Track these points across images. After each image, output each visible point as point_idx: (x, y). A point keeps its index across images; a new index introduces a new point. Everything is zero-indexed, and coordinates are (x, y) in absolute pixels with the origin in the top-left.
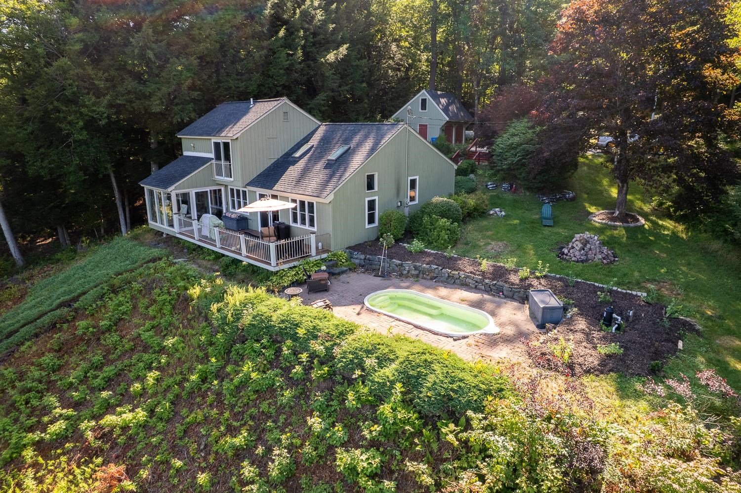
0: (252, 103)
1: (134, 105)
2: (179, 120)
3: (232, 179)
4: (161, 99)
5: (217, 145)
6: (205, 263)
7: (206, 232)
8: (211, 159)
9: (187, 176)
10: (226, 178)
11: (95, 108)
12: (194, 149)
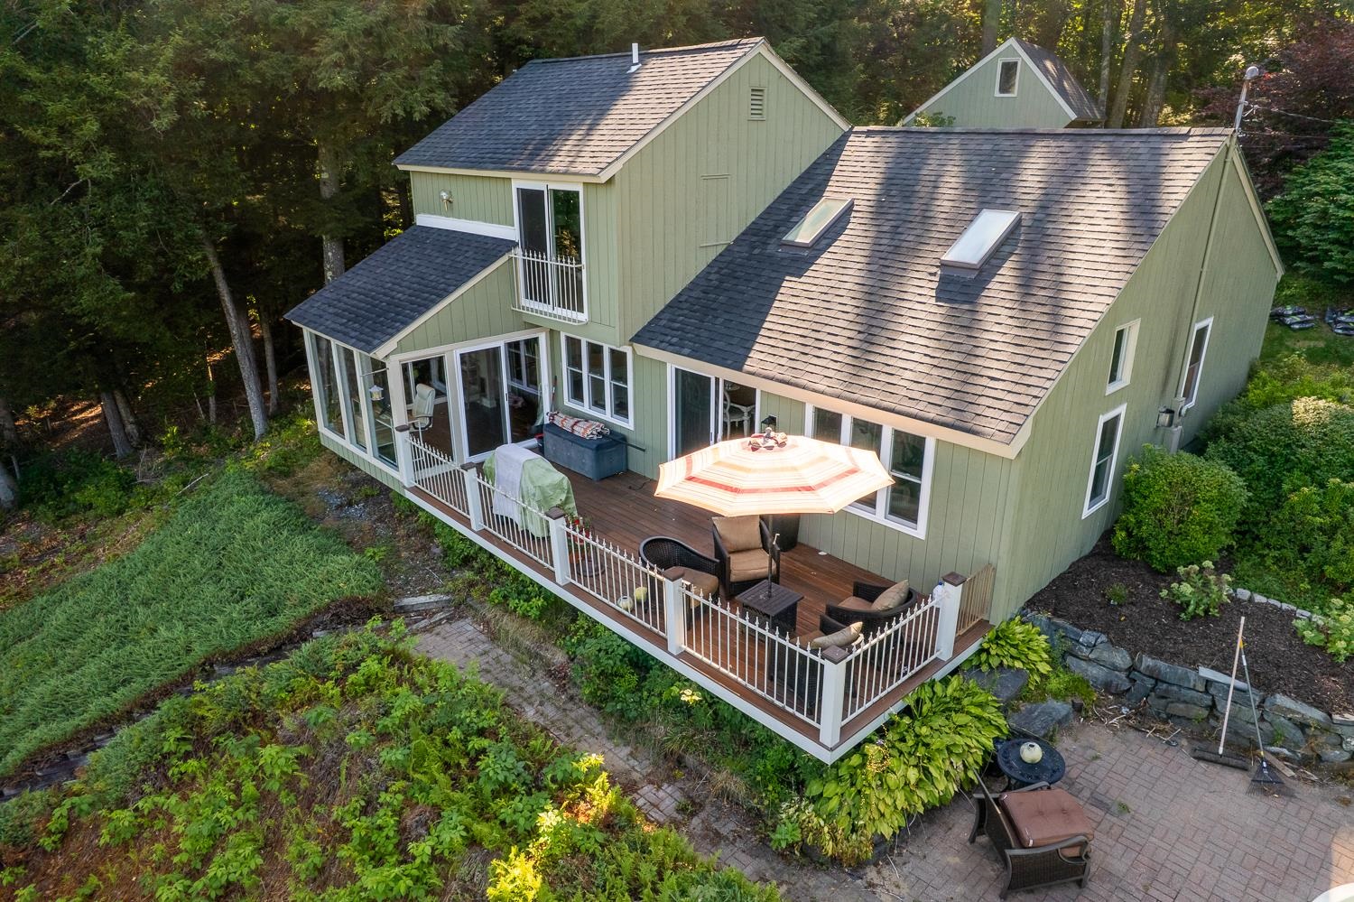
0: (635, 59)
1: (261, 65)
2: (400, 112)
3: (583, 317)
4: (346, 46)
5: (530, 200)
6: (509, 625)
7: (507, 506)
8: (510, 245)
9: (435, 303)
10: (559, 311)
11: (134, 75)
12: (450, 207)
